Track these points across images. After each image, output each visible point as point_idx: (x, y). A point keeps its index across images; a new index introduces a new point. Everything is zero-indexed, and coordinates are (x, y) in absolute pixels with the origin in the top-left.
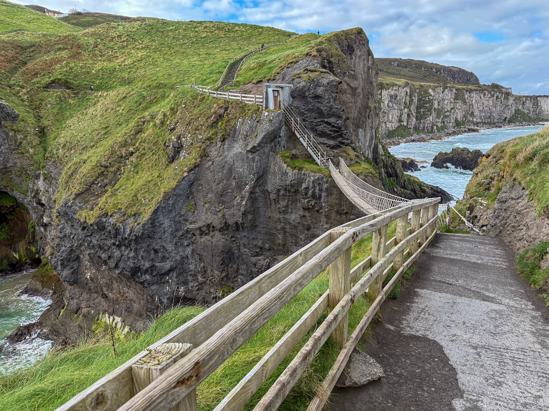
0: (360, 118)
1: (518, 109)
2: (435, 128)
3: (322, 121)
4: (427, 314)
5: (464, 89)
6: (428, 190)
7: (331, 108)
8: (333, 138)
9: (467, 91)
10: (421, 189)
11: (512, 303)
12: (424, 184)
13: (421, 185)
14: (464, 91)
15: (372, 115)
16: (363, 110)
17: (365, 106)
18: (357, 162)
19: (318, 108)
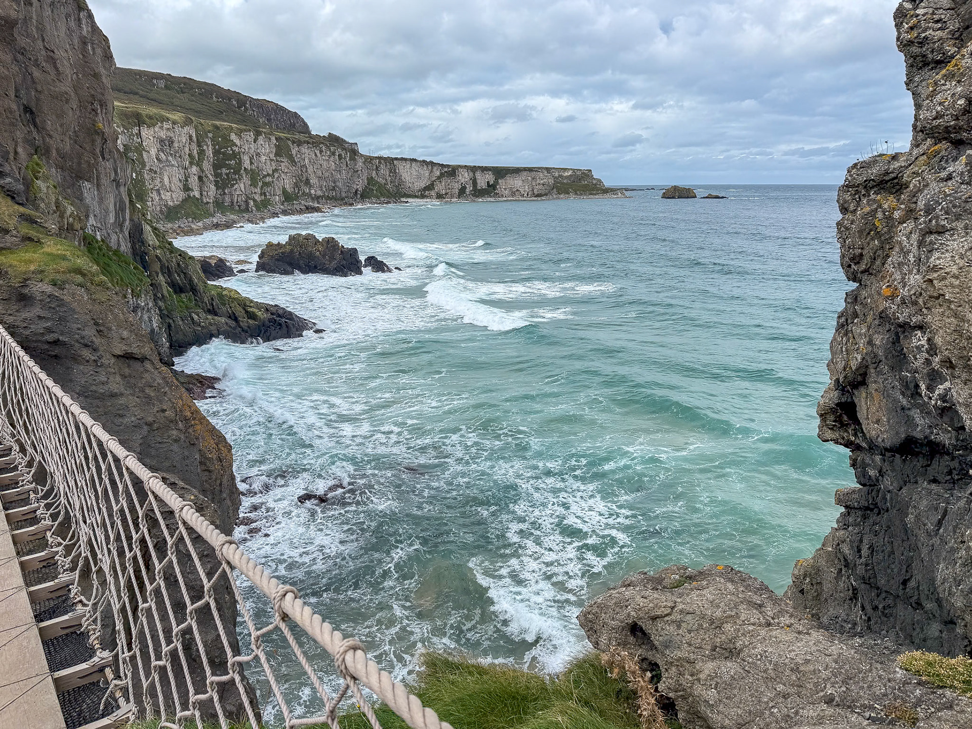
1: (372, 177)
2: (251, 203)
5: (289, 140)
6: (258, 314)
10: (247, 312)
12: (252, 301)
13: (245, 305)
14: (290, 143)
15: (110, 152)
16: (84, 138)
17: (88, 129)
18: (27, 239)
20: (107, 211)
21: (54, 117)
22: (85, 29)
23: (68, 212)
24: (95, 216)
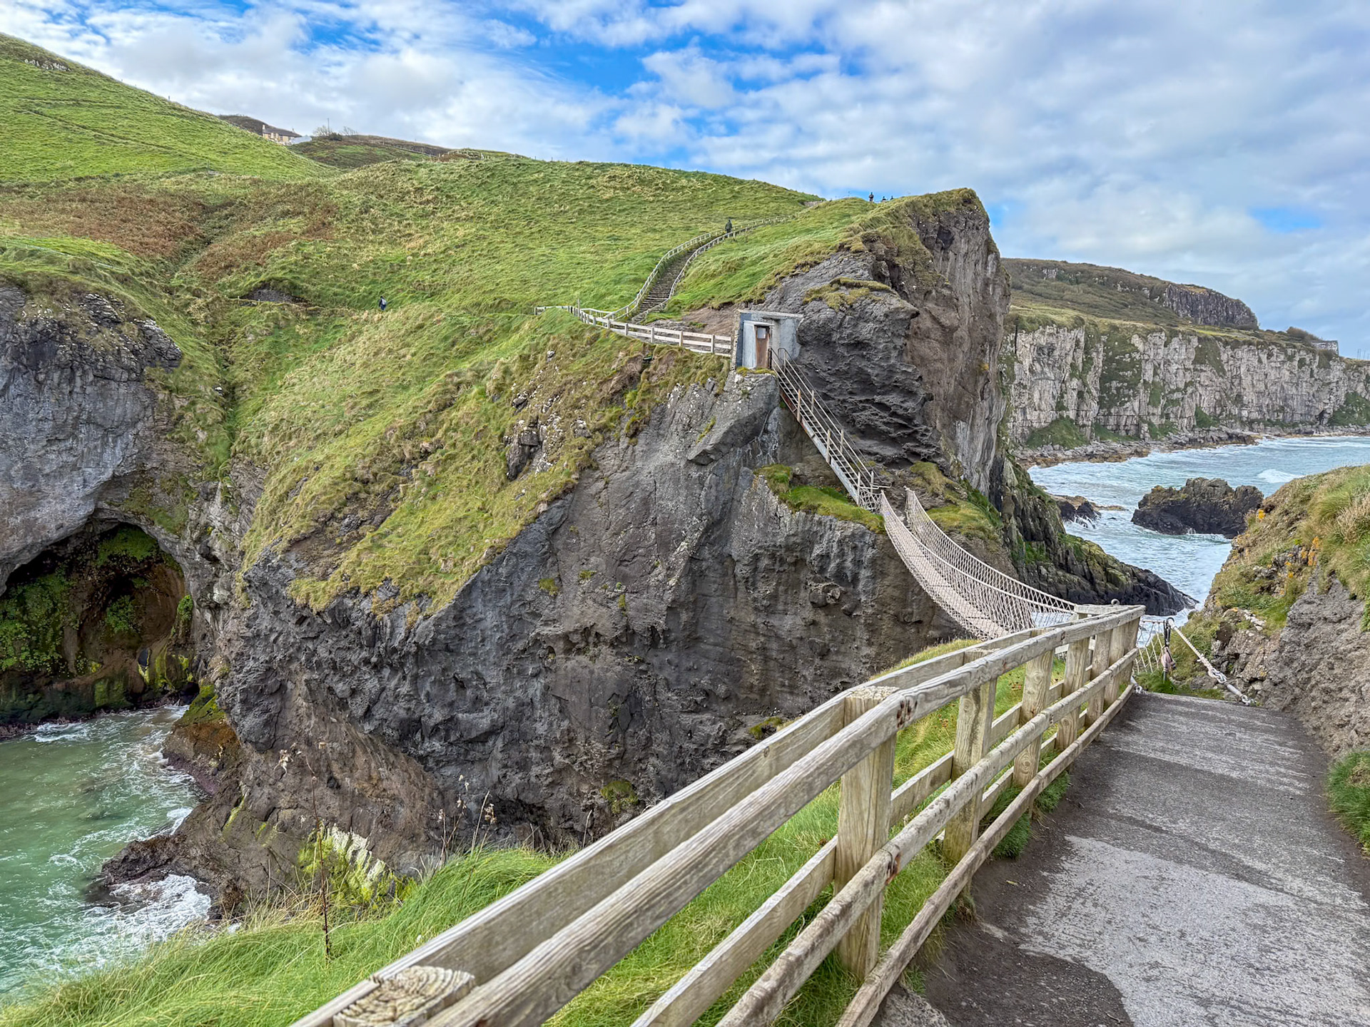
0: (960, 398)
1: (1355, 393)
2: (1145, 427)
3: (867, 401)
4: (1089, 904)
5: (1220, 340)
6: (1123, 578)
7: (891, 371)
8: (894, 442)
9: (1226, 344)
10: (1107, 573)
11: (1309, 891)
12: (1116, 561)
13: (1106, 564)
14: (1220, 345)
15: (990, 391)
16: (969, 379)
17: (974, 370)
18: (948, 501)
19: (861, 371)
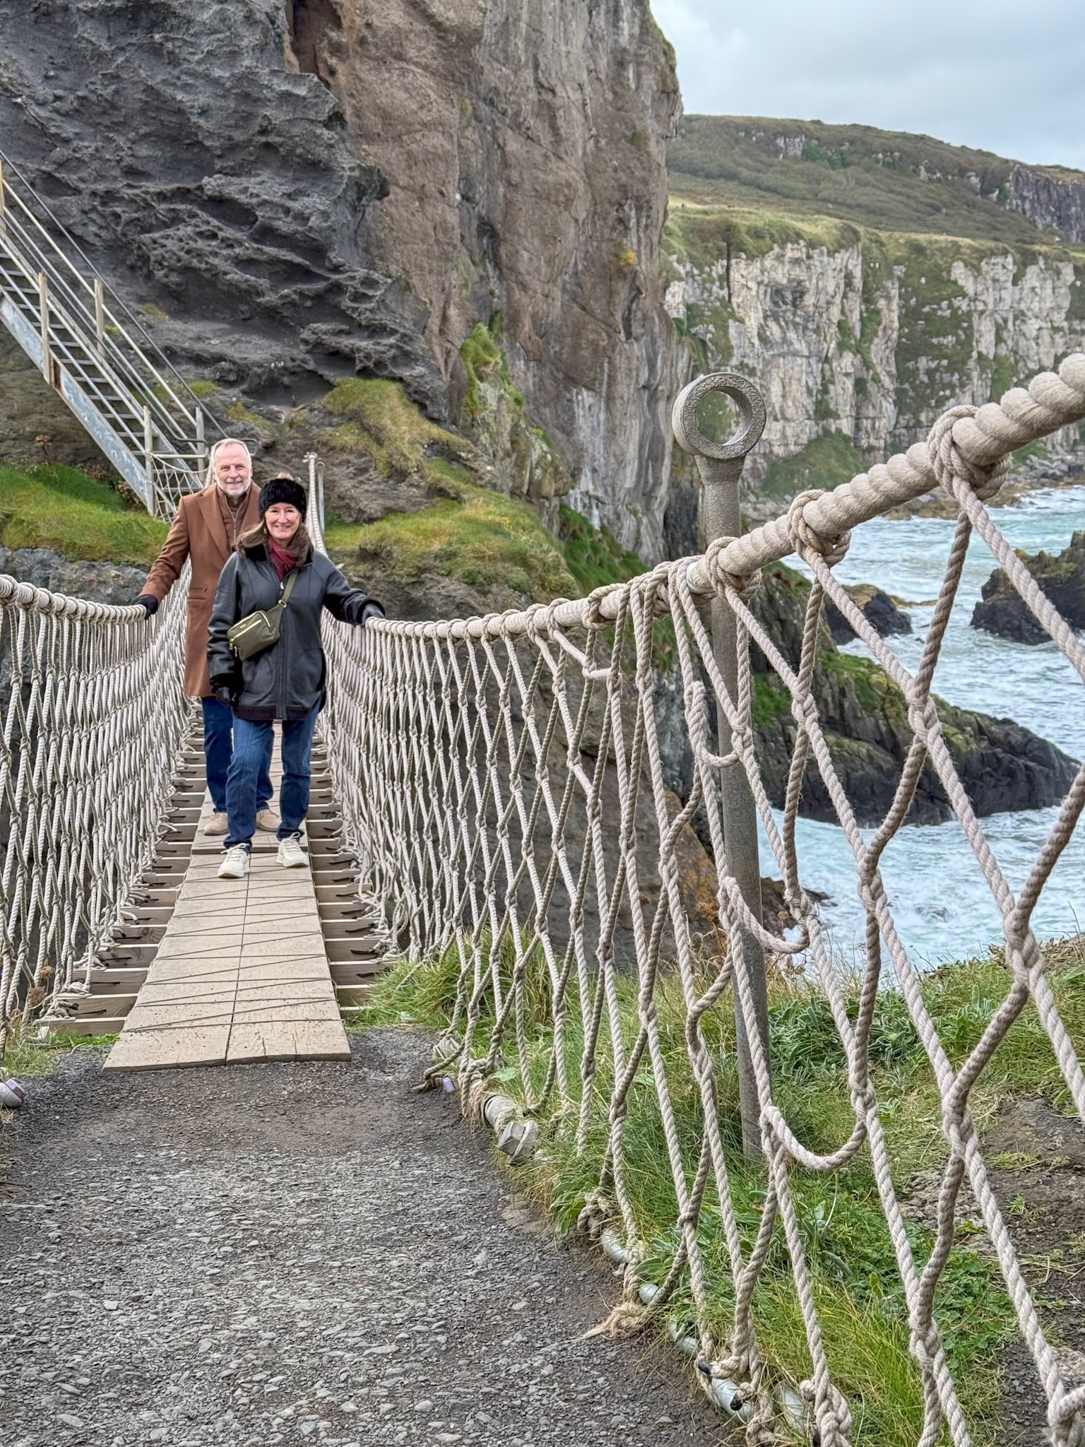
0: (577, 335)
3: (183, 194)
6: (959, 739)
7: (246, 96)
8: (272, 320)
15: (645, 318)
16: (593, 287)
17: (604, 266)
18: (437, 492)
19: (155, 101)
20: (621, 463)
21: (536, 242)
22: (627, 29)
23: (535, 456)
24: (594, 471)
